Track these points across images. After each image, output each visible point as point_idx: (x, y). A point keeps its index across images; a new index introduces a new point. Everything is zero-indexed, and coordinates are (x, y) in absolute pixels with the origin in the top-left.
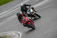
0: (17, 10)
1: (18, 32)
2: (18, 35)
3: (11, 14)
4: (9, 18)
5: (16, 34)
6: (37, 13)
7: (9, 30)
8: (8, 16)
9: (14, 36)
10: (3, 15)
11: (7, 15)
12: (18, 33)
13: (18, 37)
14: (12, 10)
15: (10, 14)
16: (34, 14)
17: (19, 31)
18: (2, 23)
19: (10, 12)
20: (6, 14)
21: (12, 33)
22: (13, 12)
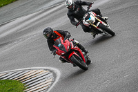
0: (48, 15)
1: (52, 69)
2: (51, 74)
3: (36, 23)
4: (29, 34)
5: (48, 72)
6: (106, 25)
7: (31, 64)
8: (27, 28)
9: (42, 78)
10: (15, 26)
11: (26, 26)
12: (51, 71)
13: (51, 80)
14: (38, 15)
15: (34, 24)
16: (98, 27)
17: (54, 66)
18: (13, 47)
19: (32, 20)
20: (24, 24)
21: (37, 69)
22: (41, 19)
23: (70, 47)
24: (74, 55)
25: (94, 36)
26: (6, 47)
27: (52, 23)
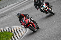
0: (23, 3)
2: (25, 29)
3: (18, 7)
8: (14, 9)
10: (9, 8)
14: (19, 3)
16: (47, 10)
22: (20, 5)
23: (28, 22)
24: (30, 25)
25: (46, 14)
26: (4, 17)
27: (25, 7)
